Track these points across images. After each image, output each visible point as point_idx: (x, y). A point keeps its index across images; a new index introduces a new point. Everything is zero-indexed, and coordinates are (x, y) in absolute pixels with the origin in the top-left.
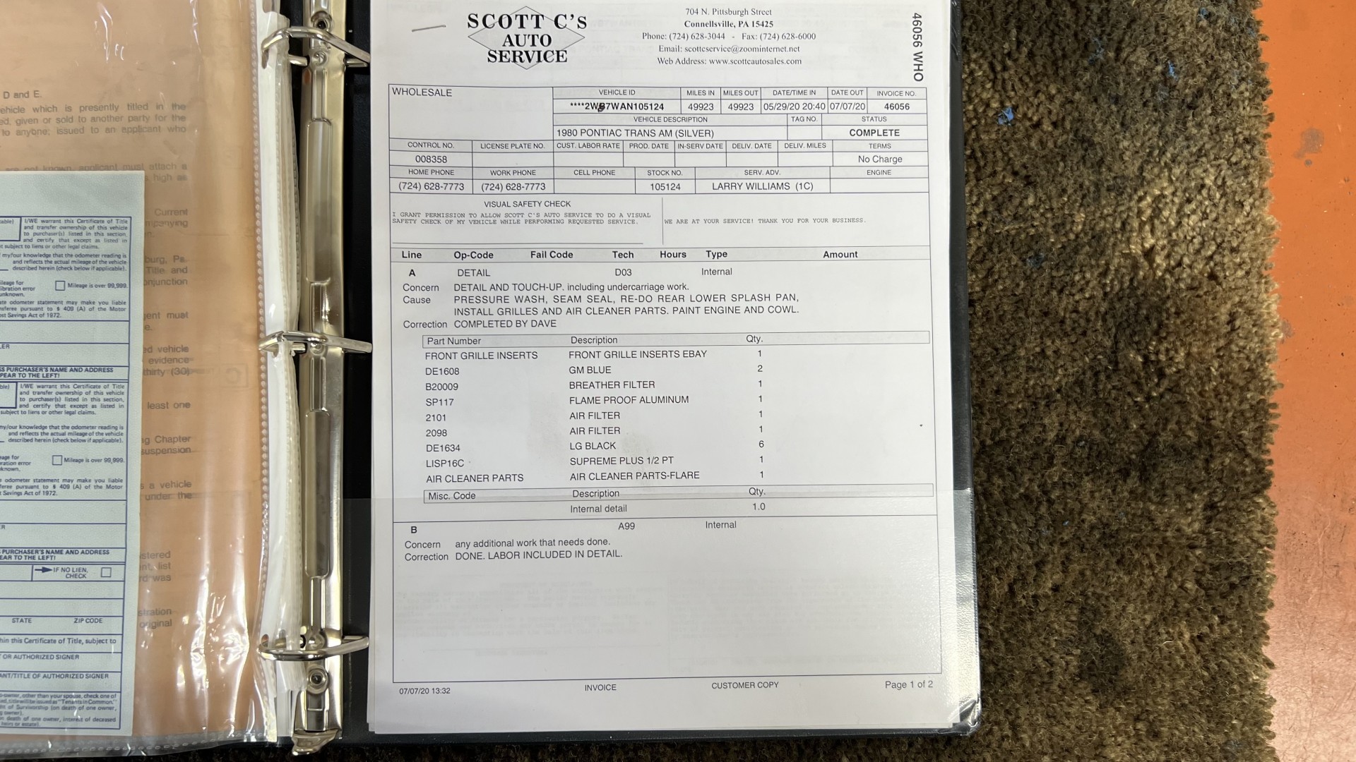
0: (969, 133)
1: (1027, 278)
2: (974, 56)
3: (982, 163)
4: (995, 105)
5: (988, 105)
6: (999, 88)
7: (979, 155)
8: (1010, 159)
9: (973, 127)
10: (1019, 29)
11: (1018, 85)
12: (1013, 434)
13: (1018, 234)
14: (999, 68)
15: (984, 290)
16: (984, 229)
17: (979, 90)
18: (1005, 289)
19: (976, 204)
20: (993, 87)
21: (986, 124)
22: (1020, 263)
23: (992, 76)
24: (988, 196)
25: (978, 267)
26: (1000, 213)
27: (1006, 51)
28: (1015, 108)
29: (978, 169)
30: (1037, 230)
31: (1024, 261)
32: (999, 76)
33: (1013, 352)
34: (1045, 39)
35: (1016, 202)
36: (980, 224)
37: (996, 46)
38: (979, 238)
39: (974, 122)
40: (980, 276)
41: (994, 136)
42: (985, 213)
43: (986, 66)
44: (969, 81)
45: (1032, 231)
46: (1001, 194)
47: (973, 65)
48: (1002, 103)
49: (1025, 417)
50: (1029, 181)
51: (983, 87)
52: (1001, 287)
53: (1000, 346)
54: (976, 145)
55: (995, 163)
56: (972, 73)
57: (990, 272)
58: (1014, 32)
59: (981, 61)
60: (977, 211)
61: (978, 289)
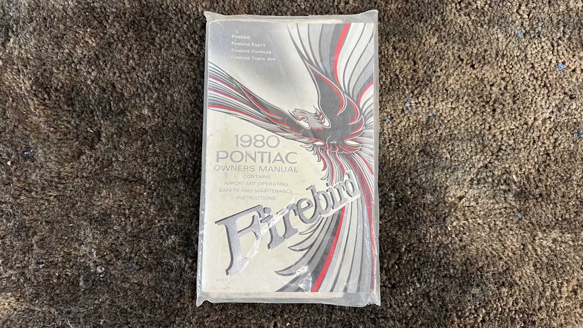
0: (543, 75)
1: (574, 142)
2: (543, 39)
3: (550, 89)
4: (554, 62)
5: (551, 62)
6: (556, 54)
7: (549, 85)
8: (563, 87)
9: (545, 72)
10: (564, 26)
11: (565, 53)
12: (572, 216)
13: (569, 121)
14: (556, 45)
15: (554, 148)
16: (552, 120)
17: (546, 55)
18: (564, 148)
19: (548, 108)
20: (553, 53)
21: (550, 71)
22: (571, 136)
23: (552, 49)
24: (554, 105)
25: (551, 137)
26: (560, 112)
27: (558, 37)
28: (564, 63)
29: (549, 92)
30: (577, 120)
31: (573, 134)
32: (556, 48)
33: (570, 177)
34: (576, 31)
35: (567, 107)
36: (550, 118)
37: (554, 35)
38: (550, 124)
39: (545, 70)
40: (552, 142)
41: (554, 77)
42: (552, 112)
43: (549, 44)
44: (541, 51)
45: (575, 120)
46: (559, 103)
47: (543, 44)
48: (557, 61)
49: (577, 208)
50: (571, 98)
51: (548, 53)
52: (562, 147)
53: (563, 175)
54: (547, 81)
55: (557, 89)
56: (543, 47)
57: (556, 140)
58: (562, 28)
59: (547, 42)
60: (549, 111)
61: (552, 148)
